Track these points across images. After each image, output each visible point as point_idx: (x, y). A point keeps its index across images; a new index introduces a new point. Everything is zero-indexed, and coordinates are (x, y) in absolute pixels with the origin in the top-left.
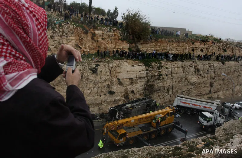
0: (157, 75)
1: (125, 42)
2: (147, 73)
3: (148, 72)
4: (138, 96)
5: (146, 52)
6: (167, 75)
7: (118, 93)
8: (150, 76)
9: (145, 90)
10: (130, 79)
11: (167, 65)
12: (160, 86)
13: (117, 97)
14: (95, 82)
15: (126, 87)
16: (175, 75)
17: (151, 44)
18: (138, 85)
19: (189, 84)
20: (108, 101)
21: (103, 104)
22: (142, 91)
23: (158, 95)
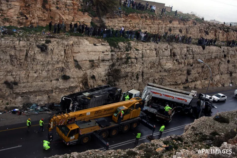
0: (125, 58)
1: (86, 14)
2: (112, 55)
3: (114, 53)
4: (100, 83)
5: (112, 29)
6: (136, 59)
7: (74, 78)
8: (116, 58)
9: (109, 76)
10: (90, 61)
11: (137, 46)
12: (128, 71)
13: (73, 83)
14: (44, 63)
15: (85, 72)
16: (147, 59)
17: (120, 19)
18: (100, 69)
19: (162, 70)
20: (61, 87)
21: (54, 91)
22: (105, 76)
23: (124, 83)
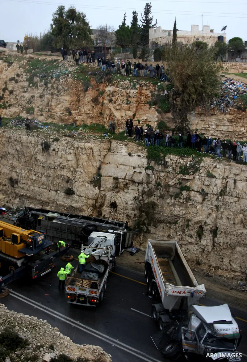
0: (175, 186)
1: (153, 108)
3: (150, 172)
4: (123, 218)
5: (202, 134)
7: (79, 196)
8: (154, 182)
10: (114, 178)
11: (215, 170)
12: (175, 213)
13: (77, 202)
14: (45, 165)
15: (103, 193)
16: (233, 200)
18: (128, 195)
20: (58, 203)
21: (50, 205)
22: (134, 210)
23: (167, 234)
